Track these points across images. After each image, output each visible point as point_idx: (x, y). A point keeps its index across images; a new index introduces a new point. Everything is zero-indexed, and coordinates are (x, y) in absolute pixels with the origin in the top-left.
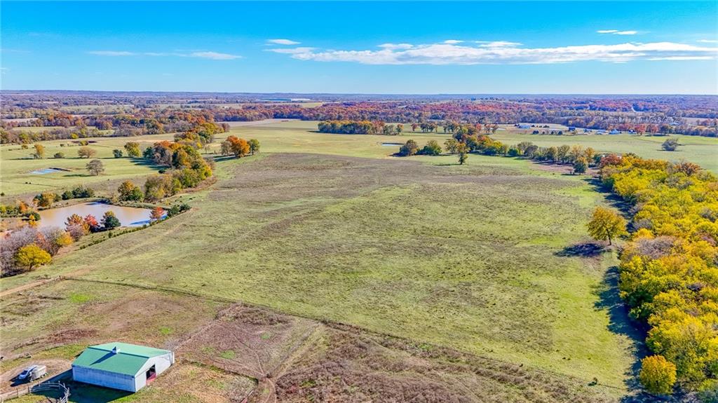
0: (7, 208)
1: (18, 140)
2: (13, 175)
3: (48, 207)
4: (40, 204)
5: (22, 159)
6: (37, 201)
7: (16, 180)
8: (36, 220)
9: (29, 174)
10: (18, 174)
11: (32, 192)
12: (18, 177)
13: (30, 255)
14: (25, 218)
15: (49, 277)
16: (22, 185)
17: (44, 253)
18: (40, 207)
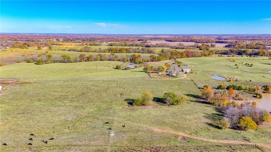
0: (249, 88)
1: (269, 55)
2: (260, 71)
3: (268, 92)
4: (265, 90)
5: (267, 64)
6: (264, 88)
7: (260, 74)
8: (260, 98)
9: (267, 72)
10: (262, 71)
11: (264, 82)
12: (261, 73)
13: (246, 122)
14: (255, 95)
15: (250, 141)
16: (261, 77)
17: (253, 123)
18: (264, 91)
